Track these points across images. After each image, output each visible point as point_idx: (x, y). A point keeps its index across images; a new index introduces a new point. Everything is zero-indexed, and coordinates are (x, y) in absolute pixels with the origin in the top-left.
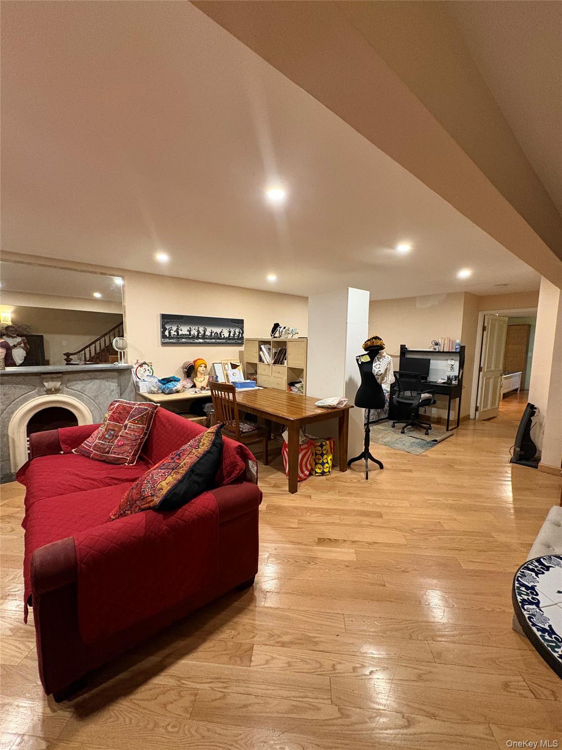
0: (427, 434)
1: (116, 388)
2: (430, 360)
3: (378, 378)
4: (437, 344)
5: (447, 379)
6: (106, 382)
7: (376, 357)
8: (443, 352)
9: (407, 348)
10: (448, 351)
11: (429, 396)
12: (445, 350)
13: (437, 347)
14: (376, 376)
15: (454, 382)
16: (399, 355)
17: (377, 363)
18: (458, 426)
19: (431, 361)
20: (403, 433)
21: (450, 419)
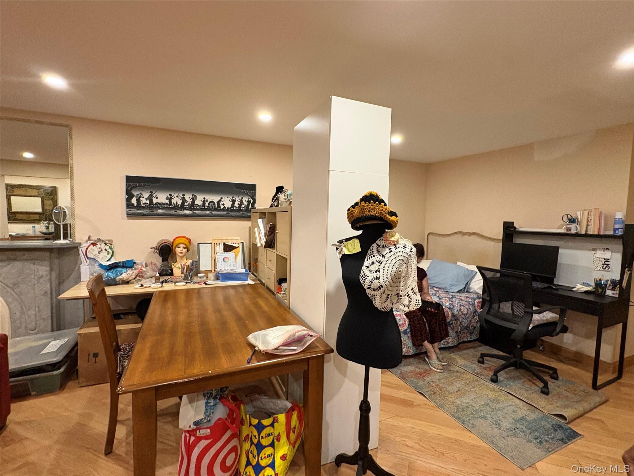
0: (545, 391)
1: (47, 273)
2: (558, 248)
3: (374, 296)
4: (572, 221)
5: (593, 284)
6: (32, 266)
7: (374, 245)
8: (586, 236)
9: (515, 228)
10: (596, 233)
11: (552, 318)
12: (590, 232)
13: (573, 226)
14: (368, 291)
15: (609, 293)
16: (501, 238)
17: (373, 259)
18: (620, 376)
19: (561, 251)
20: (494, 380)
21: (601, 358)
